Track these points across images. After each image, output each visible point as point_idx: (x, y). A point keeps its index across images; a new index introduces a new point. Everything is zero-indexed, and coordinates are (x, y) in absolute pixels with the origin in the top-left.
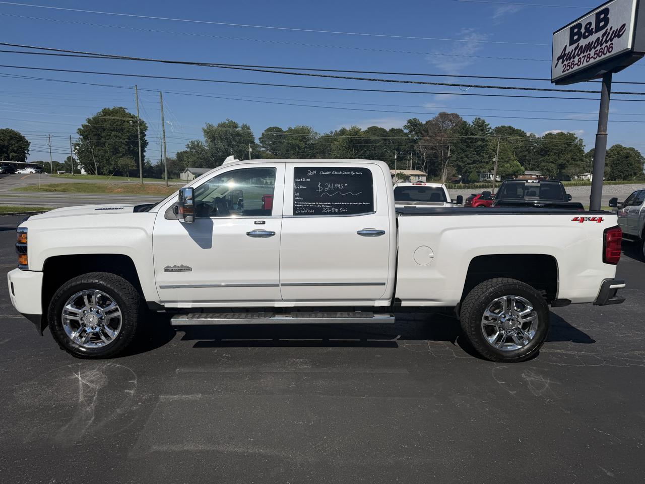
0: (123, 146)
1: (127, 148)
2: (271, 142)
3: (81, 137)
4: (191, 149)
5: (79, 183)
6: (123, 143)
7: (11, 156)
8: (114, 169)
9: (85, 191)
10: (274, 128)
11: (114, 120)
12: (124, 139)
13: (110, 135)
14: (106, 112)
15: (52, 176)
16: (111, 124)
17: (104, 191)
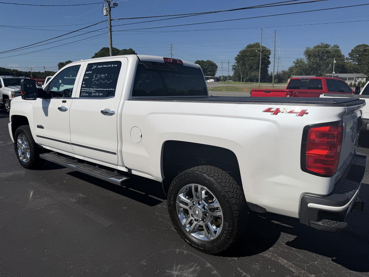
0: (255, 65)
1: (257, 66)
2: (358, 56)
3: (236, 61)
4: (296, 64)
5: (228, 86)
6: (255, 63)
7: (208, 74)
8: (249, 78)
9: (229, 90)
10: (361, 45)
11: (252, 50)
12: (256, 61)
13: (249, 59)
14: (249, 47)
15: (219, 83)
16: (250, 53)
17: (238, 91)
